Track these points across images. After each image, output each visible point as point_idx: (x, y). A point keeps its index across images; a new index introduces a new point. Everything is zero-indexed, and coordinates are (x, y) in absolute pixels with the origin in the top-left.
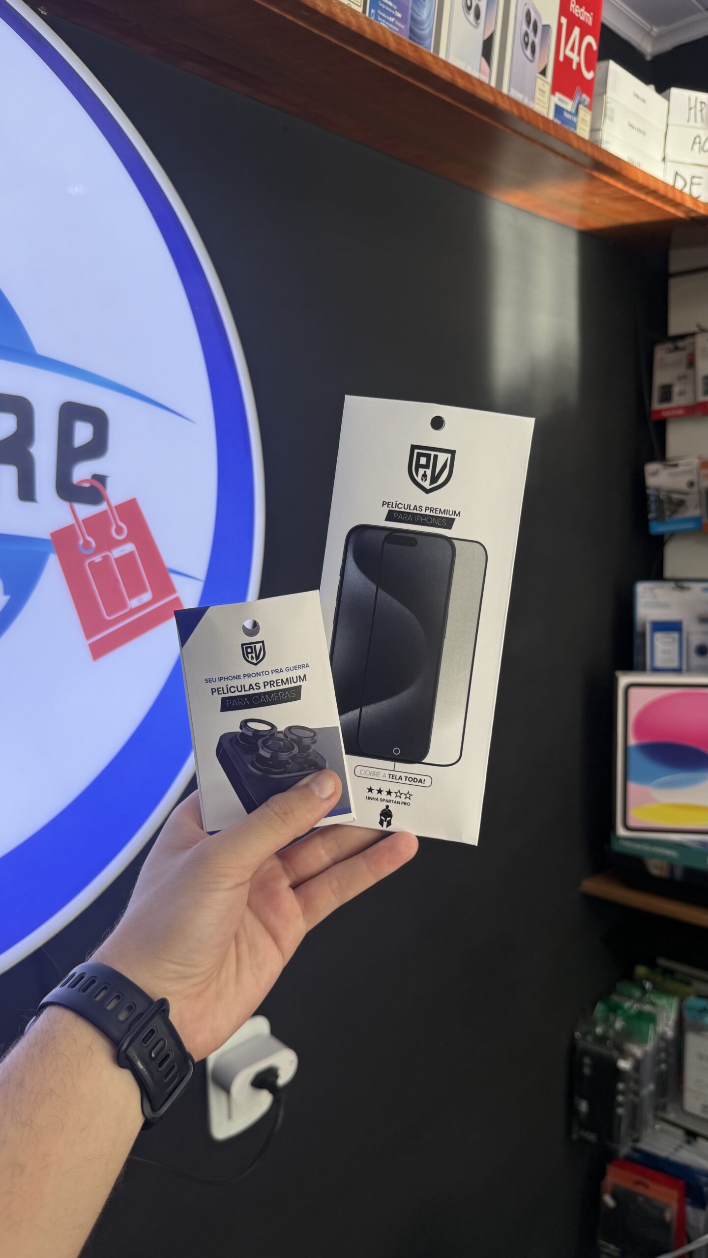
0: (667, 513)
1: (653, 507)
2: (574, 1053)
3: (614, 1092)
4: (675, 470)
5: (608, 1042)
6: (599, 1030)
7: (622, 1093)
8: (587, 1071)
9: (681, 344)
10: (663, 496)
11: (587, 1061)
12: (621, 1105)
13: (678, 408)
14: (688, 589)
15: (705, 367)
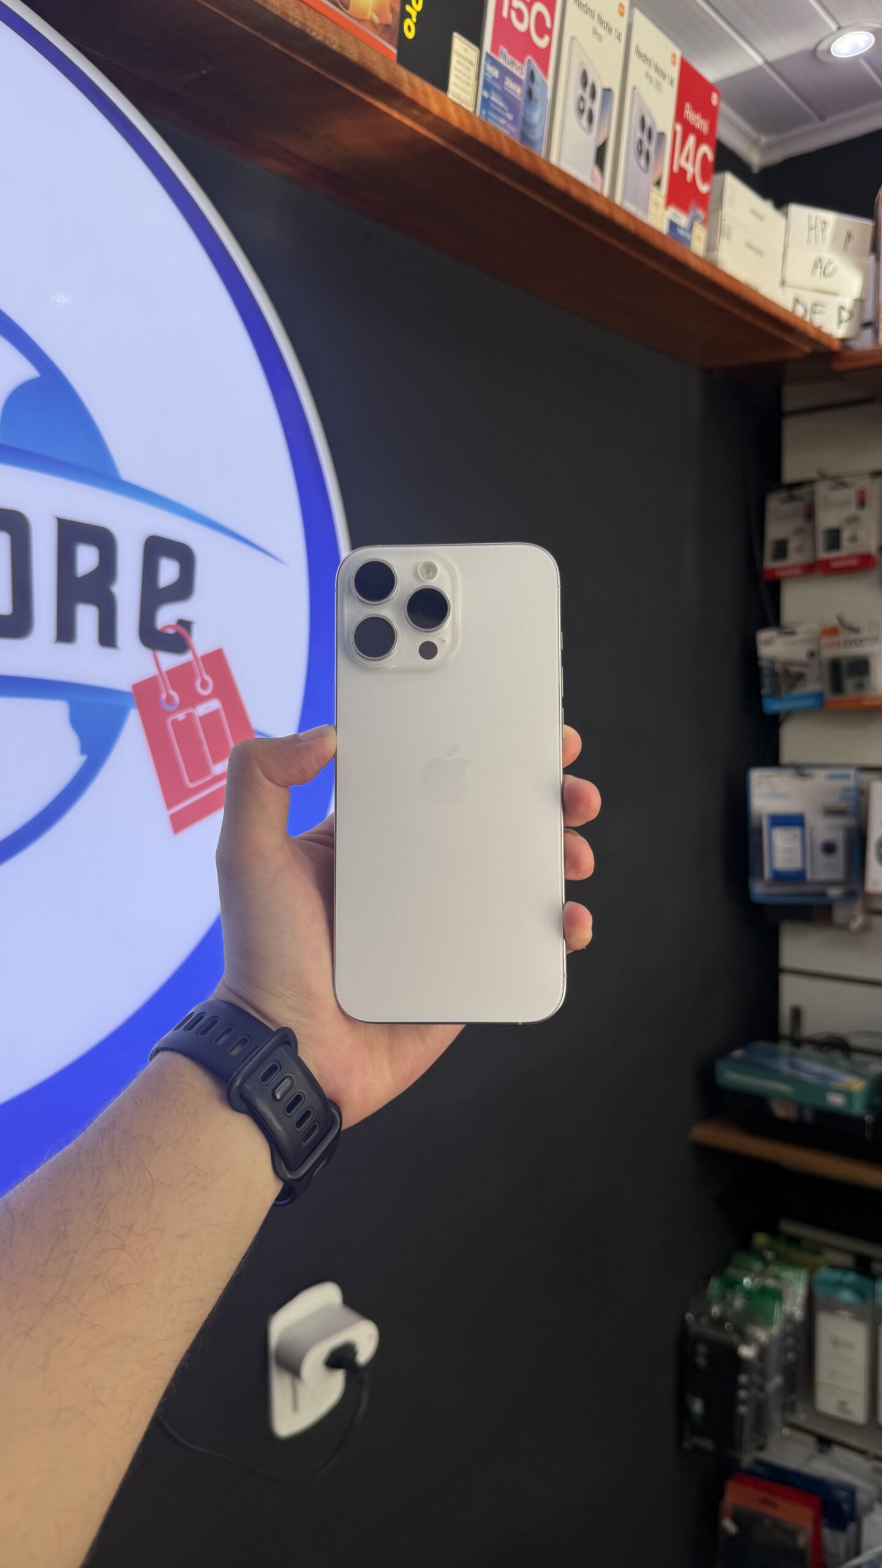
0: (784, 688)
1: (767, 681)
2: (686, 1342)
3: (735, 1386)
4: (792, 638)
5: (727, 1325)
6: (716, 1310)
7: (745, 1387)
8: (701, 1361)
9: (798, 493)
10: (778, 668)
11: (701, 1349)
12: (743, 1402)
13: (794, 567)
14: (810, 776)
15: (827, 519)
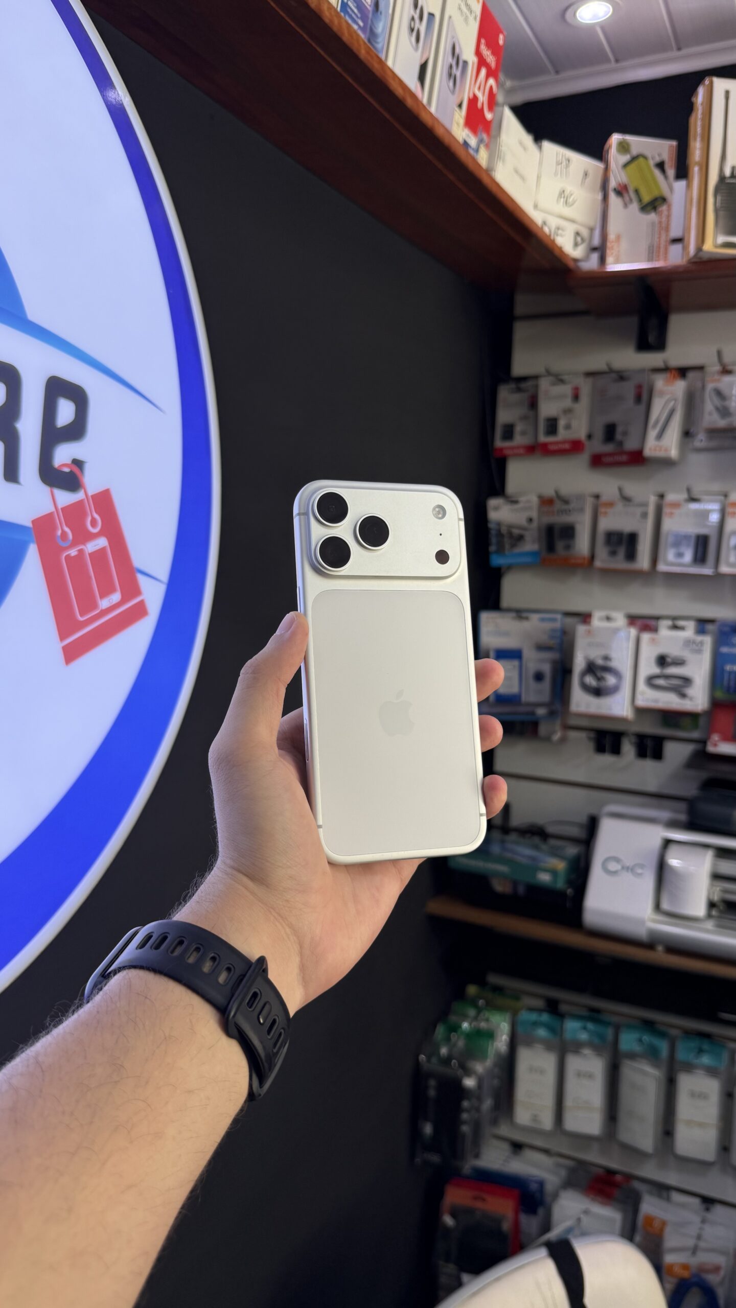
0: (507, 546)
1: (494, 540)
2: (419, 1077)
3: (458, 1109)
4: (516, 506)
5: (454, 1061)
6: (444, 1051)
7: (468, 1111)
8: (432, 1093)
9: (523, 385)
10: (504, 530)
11: (432, 1083)
12: (465, 1123)
13: (518, 447)
14: (527, 618)
15: (547, 409)
